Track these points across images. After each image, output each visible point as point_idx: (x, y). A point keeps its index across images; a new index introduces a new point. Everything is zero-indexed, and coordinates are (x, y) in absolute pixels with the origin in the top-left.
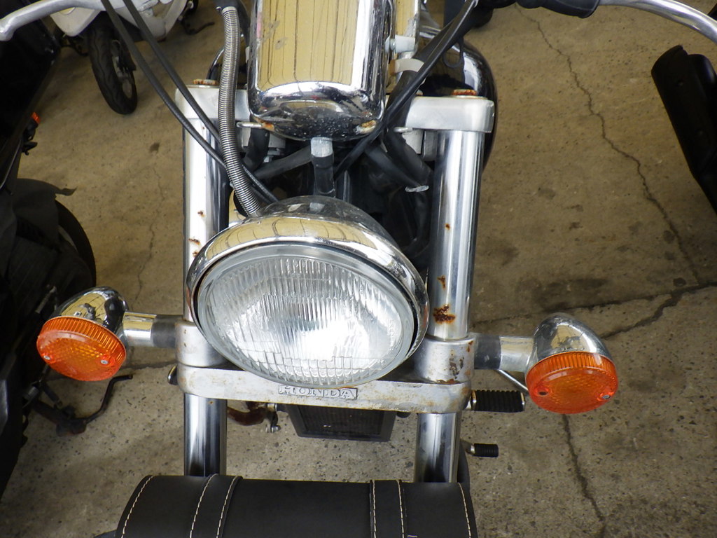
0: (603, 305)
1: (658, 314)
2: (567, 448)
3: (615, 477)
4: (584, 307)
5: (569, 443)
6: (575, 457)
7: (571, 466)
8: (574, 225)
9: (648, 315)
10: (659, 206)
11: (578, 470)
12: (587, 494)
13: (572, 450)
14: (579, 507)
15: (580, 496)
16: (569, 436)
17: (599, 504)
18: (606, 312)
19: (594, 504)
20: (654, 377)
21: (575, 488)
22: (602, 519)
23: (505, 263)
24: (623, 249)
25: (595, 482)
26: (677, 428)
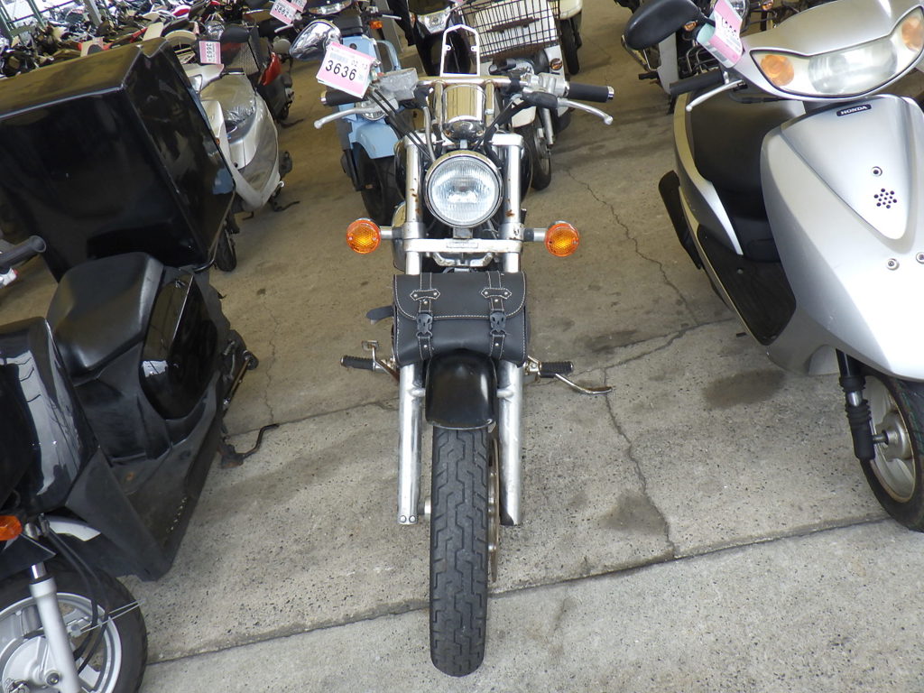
0: (634, 343)
1: (670, 343)
2: (608, 414)
3: (639, 422)
4: (621, 346)
5: (609, 412)
6: (613, 418)
7: (611, 422)
8: (615, 304)
9: (663, 344)
10: (673, 287)
11: (615, 423)
12: (620, 433)
13: (611, 415)
14: (616, 439)
15: (617, 434)
16: (610, 409)
17: (628, 435)
18: (635, 346)
19: (625, 436)
20: (665, 373)
21: (613, 431)
22: (629, 442)
23: (565, 330)
24: (648, 313)
26: (678, 394)
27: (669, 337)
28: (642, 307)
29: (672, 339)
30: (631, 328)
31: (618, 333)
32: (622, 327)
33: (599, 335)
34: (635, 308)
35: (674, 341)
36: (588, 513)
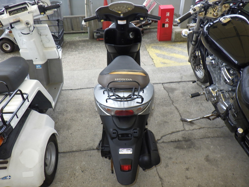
0: (175, 141)
2: (180, 112)
6: (178, 111)
7: (179, 110)
8: (187, 169)
13: (179, 112)
15: (177, 107)
21: (178, 107)
24: (171, 158)
25: (174, 108)
27: (162, 141)
28: (173, 163)
29: (161, 139)
30: (177, 150)
31: (182, 149)
32: (182, 152)
33: (191, 149)
34: (177, 163)
35: (160, 138)
36: (180, 91)
